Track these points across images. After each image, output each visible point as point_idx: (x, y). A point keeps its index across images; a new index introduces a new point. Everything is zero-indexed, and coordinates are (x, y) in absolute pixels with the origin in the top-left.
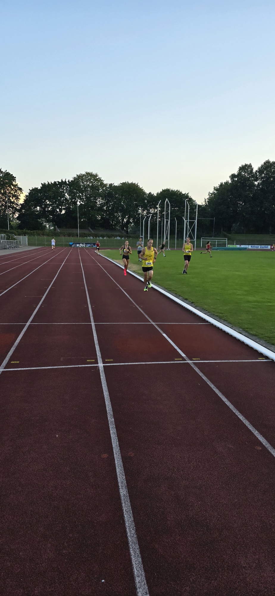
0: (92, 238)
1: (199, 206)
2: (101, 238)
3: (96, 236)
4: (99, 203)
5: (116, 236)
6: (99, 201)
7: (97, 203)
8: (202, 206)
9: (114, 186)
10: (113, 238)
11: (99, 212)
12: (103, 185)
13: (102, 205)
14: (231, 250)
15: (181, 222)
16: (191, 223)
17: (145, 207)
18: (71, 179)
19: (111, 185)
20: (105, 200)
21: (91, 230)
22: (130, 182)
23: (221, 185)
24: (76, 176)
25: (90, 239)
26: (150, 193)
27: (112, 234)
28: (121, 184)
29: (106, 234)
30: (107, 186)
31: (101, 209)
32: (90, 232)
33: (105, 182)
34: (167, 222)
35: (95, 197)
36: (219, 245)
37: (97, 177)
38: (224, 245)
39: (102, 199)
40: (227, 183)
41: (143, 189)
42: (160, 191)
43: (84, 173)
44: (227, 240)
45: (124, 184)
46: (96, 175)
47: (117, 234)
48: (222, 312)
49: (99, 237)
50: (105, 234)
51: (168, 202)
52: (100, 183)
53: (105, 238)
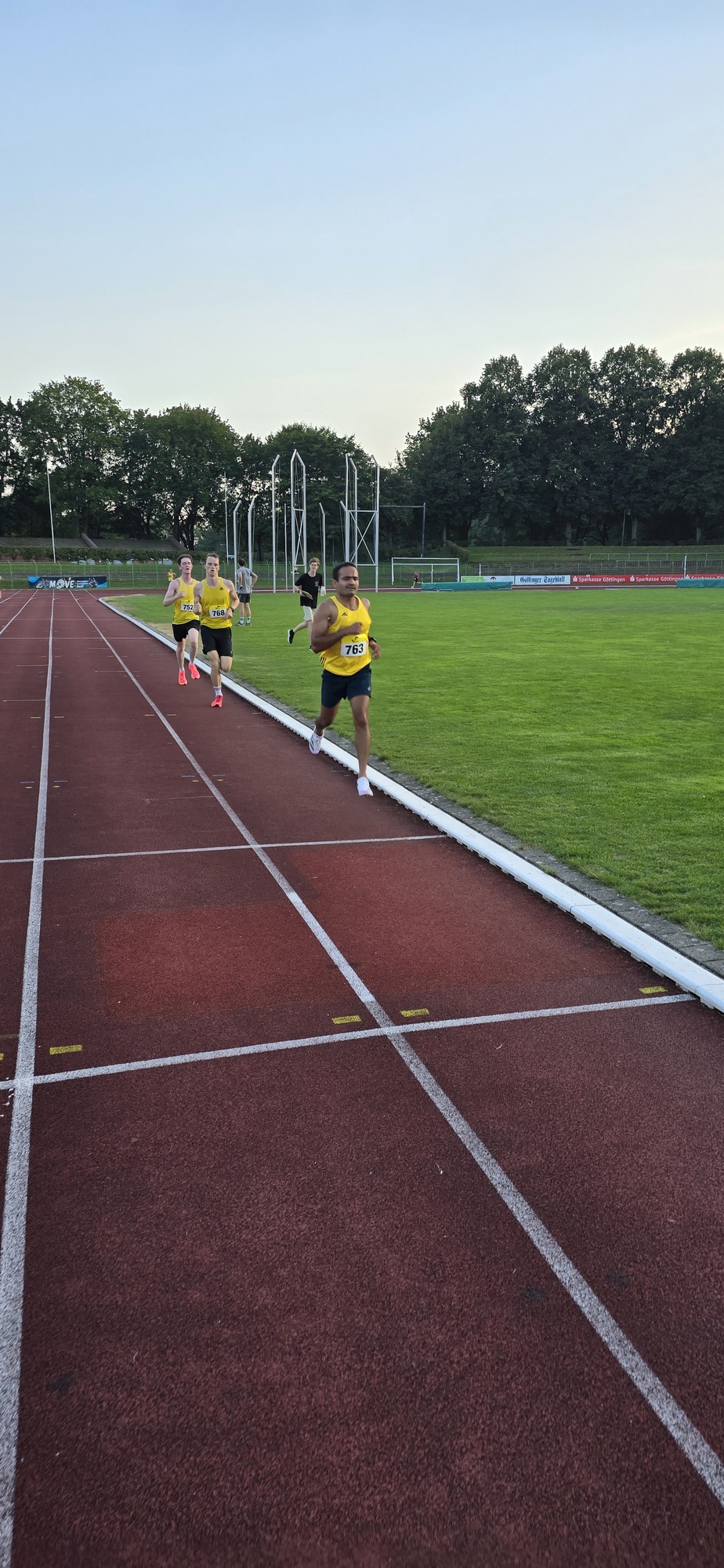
0: (92, 562)
1: (384, 472)
2: (117, 563)
3: (103, 556)
4: (108, 464)
5: (161, 556)
6: (110, 461)
7: (102, 464)
8: (392, 473)
9: (149, 416)
10: (151, 563)
11: (110, 491)
12: (114, 411)
13: (118, 471)
14: (470, 590)
15: (336, 516)
16: (364, 519)
17: (236, 476)
18: (26, 398)
19: (139, 414)
20: (126, 457)
21: (90, 540)
22: (193, 406)
23: (440, 415)
24: (38, 389)
25: (88, 567)
26: (249, 437)
27: (148, 550)
28: (168, 410)
29: (133, 552)
30: (130, 418)
31: (114, 481)
32: (87, 544)
33: (122, 407)
34: (299, 515)
35: (97, 448)
36: (439, 577)
37: (101, 393)
38: (452, 576)
39: (117, 454)
40: (453, 409)
41: (228, 427)
42: (276, 430)
43: (61, 380)
44: (458, 564)
45: (176, 411)
46: (98, 388)
47: (163, 550)
48: (480, 791)
49: (112, 560)
50: (129, 550)
51: (298, 461)
52: (109, 408)
53: (129, 563)
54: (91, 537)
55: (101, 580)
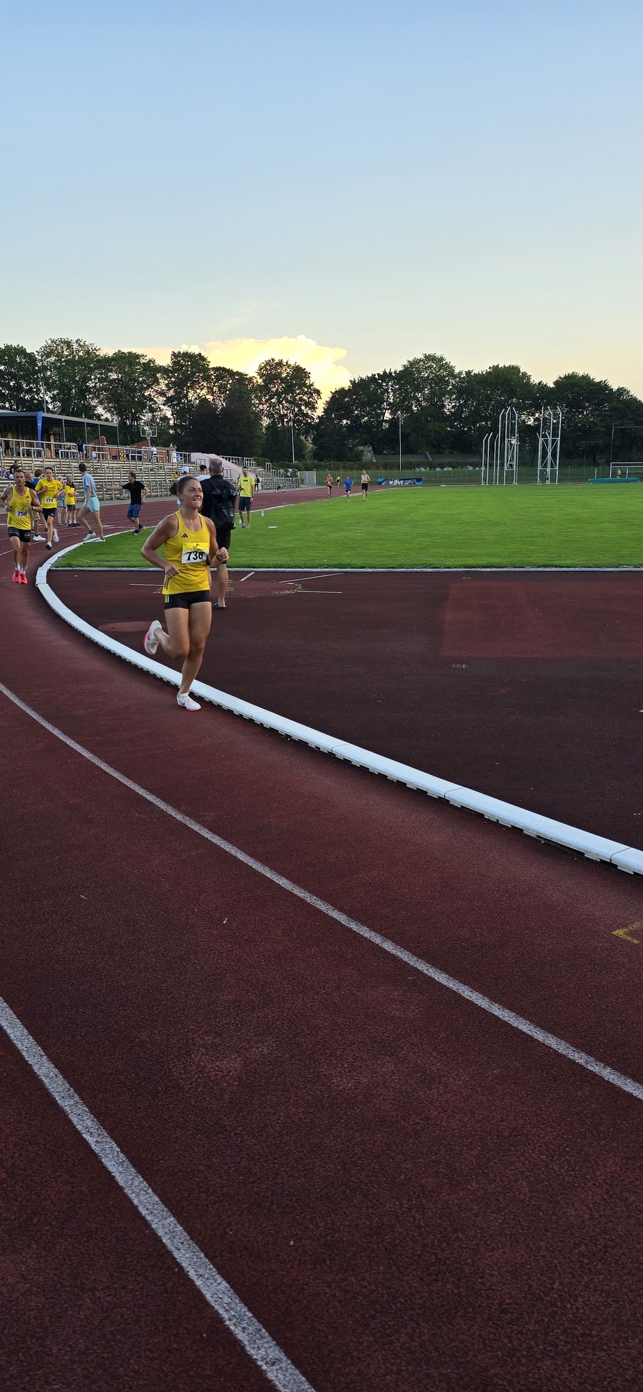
0: (423, 469)
2: (438, 469)
3: (432, 466)
5: (465, 465)
6: (449, 406)
7: (444, 406)
9: (476, 373)
10: (459, 469)
11: (442, 425)
12: (451, 373)
18: (399, 368)
19: (468, 373)
20: (460, 401)
21: (429, 457)
22: (506, 364)
24: (406, 363)
25: (418, 472)
26: (540, 383)
27: (458, 461)
28: (492, 367)
30: (463, 376)
32: (427, 459)
33: (457, 371)
37: (444, 362)
39: (454, 399)
42: (555, 379)
43: (423, 357)
45: (496, 368)
46: (442, 359)
47: (466, 461)
49: (435, 468)
50: (446, 461)
52: (449, 372)
53: (445, 469)
54: (431, 454)
55: (419, 480)
